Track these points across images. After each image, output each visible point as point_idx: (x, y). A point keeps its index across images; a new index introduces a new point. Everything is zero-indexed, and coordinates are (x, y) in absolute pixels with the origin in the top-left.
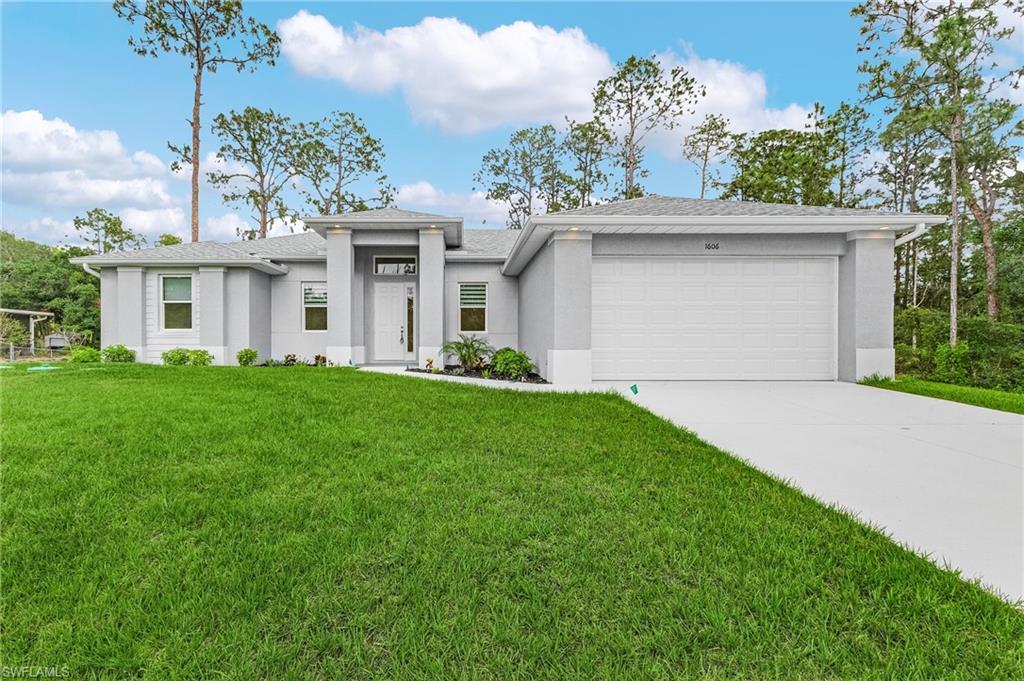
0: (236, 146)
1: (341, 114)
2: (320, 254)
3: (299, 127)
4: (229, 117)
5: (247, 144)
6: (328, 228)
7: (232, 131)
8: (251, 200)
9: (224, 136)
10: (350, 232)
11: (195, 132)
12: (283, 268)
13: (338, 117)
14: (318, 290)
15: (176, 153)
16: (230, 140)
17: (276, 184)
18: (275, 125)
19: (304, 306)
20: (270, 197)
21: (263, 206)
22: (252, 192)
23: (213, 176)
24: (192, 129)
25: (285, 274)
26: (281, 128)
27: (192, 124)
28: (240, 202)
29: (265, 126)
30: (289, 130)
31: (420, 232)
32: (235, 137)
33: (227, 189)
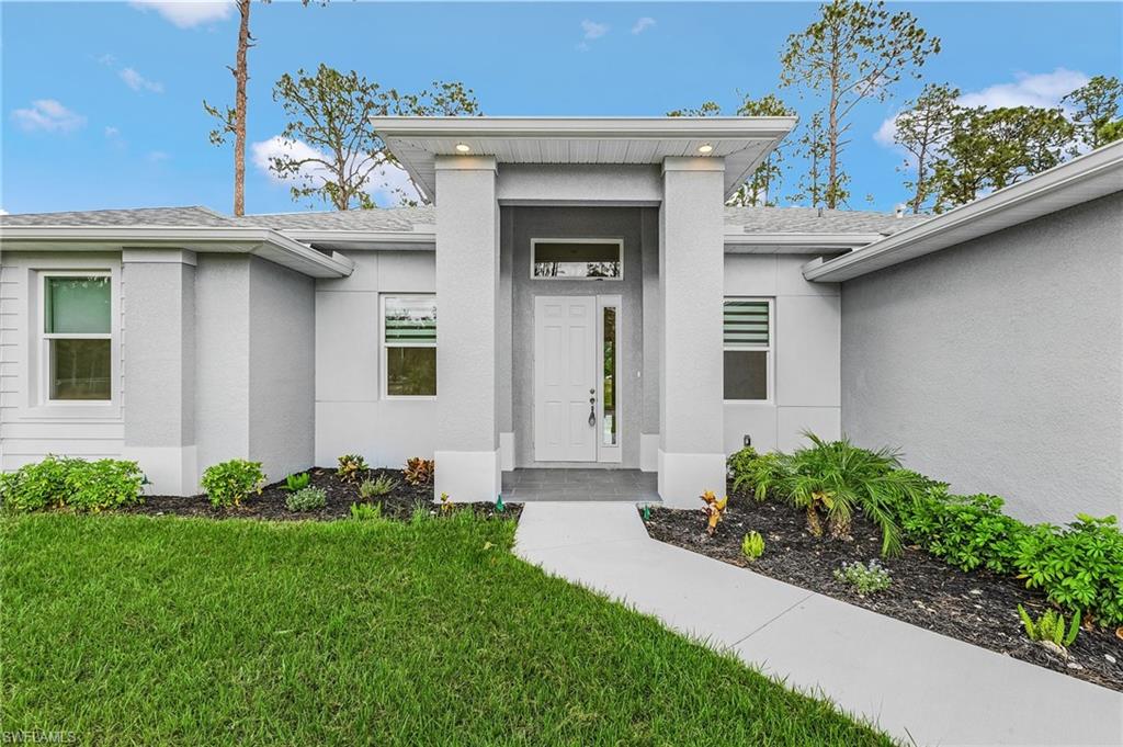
0: (309, 122)
1: (445, 87)
2: (419, 232)
3: (390, 96)
4: (296, 80)
5: (323, 120)
6: (439, 157)
7: (301, 100)
8: (329, 195)
9: (292, 109)
10: (493, 166)
11: (239, 84)
12: (337, 262)
13: (442, 90)
14: (416, 311)
15: (215, 118)
16: (300, 115)
17: (361, 173)
18: (361, 94)
19: (384, 345)
20: (353, 191)
21: (343, 202)
22: (329, 183)
23: (279, 163)
24: (234, 80)
25: (345, 276)
26: (367, 99)
27: (235, 73)
28: (313, 198)
29: (345, 95)
30: (376, 101)
31: (668, 167)
32: (308, 111)
33: (294, 180)
